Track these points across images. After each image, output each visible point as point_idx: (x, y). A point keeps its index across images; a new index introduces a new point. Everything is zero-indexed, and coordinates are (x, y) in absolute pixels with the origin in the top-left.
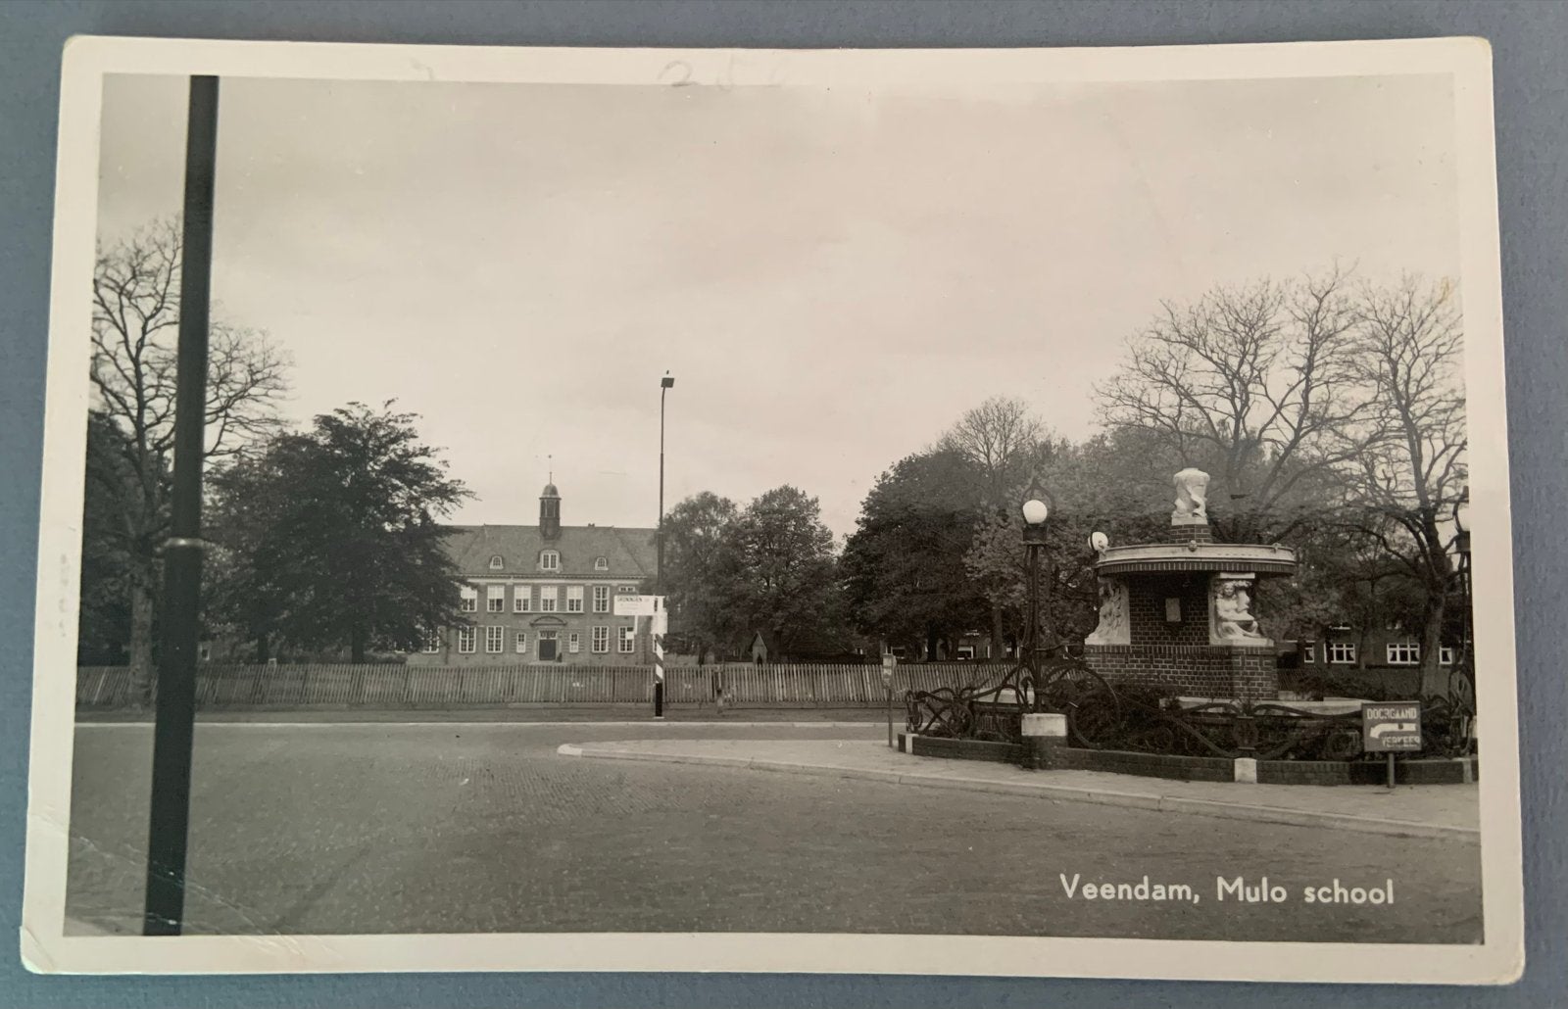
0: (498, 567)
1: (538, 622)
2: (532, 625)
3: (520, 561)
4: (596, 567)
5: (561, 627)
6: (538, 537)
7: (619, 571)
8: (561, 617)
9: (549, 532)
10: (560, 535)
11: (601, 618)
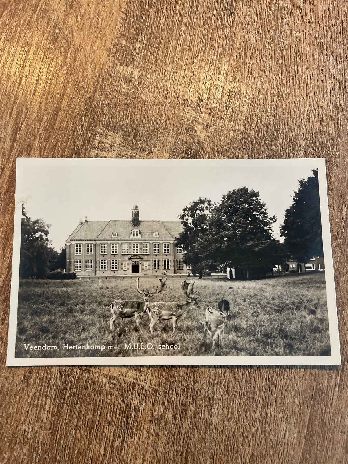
0: (115, 236)
1: (132, 258)
2: (129, 259)
3: (124, 234)
4: (154, 236)
5: (140, 260)
6: (131, 225)
7: (163, 238)
8: (140, 256)
9: (135, 223)
10: (140, 224)
11: (156, 256)
